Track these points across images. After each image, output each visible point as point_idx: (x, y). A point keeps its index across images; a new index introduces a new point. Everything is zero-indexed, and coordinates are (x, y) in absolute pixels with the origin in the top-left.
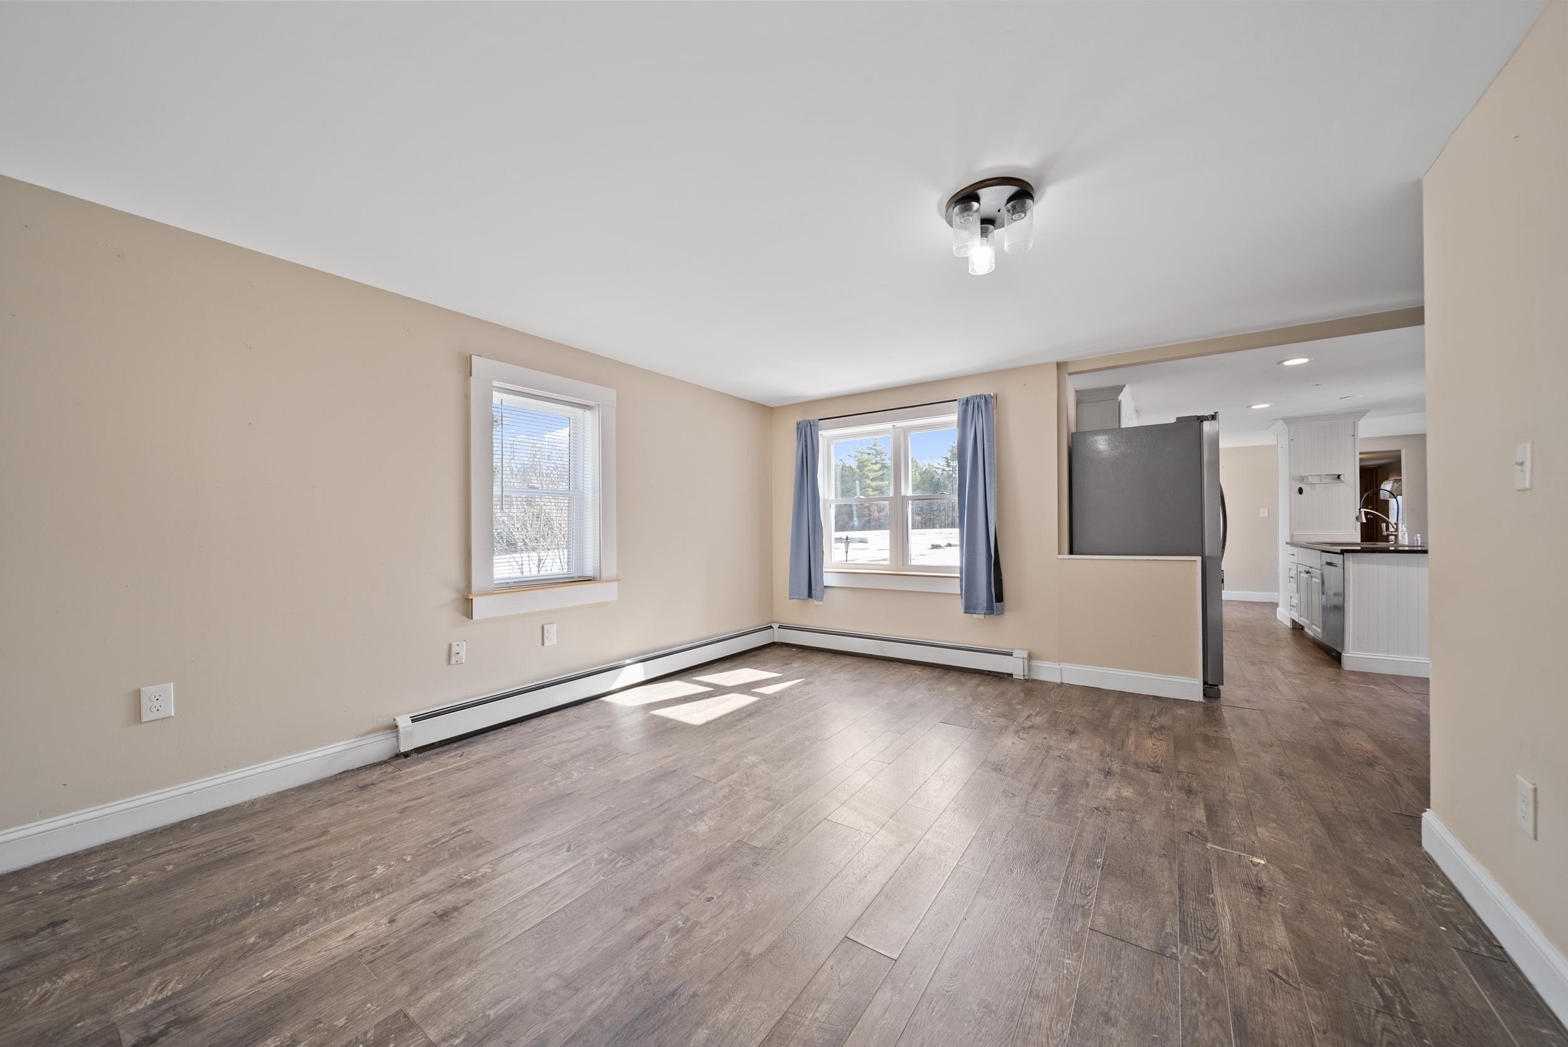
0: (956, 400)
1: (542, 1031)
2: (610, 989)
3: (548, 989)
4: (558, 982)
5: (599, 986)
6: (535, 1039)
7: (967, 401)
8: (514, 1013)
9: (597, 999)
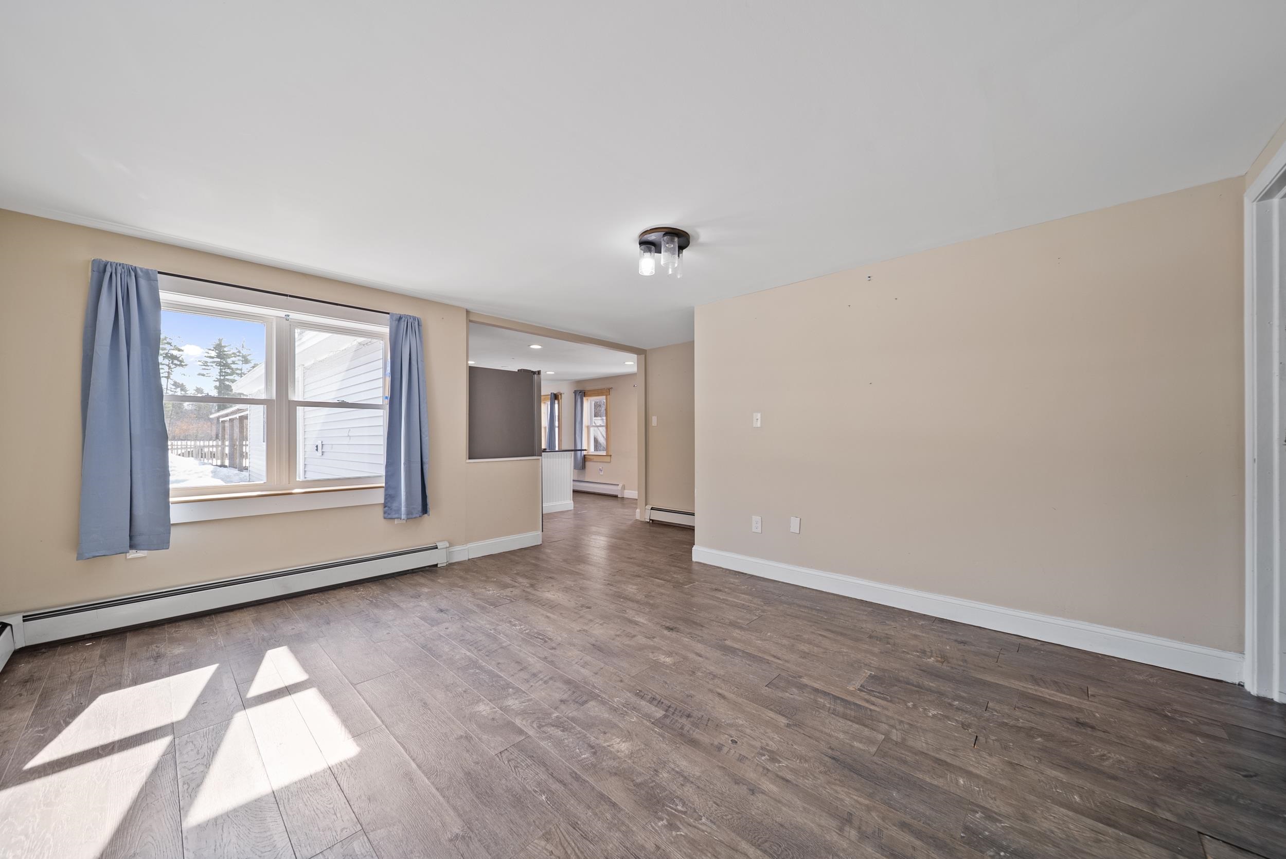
0: (388, 313)
1: (895, 828)
2: (842, 793)
3: (857, 834)
4: (847, 828)
5: (842, 800)
6: (903, 831)
7: (400, 318)
8: (889, 853)
9: (854, 799)
